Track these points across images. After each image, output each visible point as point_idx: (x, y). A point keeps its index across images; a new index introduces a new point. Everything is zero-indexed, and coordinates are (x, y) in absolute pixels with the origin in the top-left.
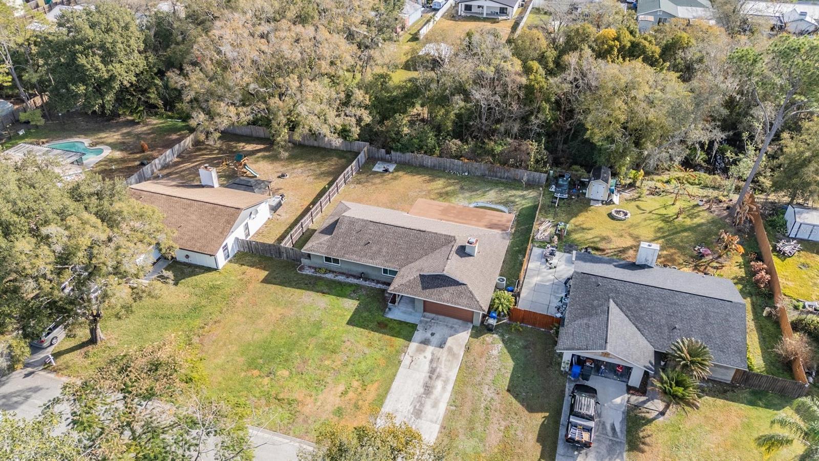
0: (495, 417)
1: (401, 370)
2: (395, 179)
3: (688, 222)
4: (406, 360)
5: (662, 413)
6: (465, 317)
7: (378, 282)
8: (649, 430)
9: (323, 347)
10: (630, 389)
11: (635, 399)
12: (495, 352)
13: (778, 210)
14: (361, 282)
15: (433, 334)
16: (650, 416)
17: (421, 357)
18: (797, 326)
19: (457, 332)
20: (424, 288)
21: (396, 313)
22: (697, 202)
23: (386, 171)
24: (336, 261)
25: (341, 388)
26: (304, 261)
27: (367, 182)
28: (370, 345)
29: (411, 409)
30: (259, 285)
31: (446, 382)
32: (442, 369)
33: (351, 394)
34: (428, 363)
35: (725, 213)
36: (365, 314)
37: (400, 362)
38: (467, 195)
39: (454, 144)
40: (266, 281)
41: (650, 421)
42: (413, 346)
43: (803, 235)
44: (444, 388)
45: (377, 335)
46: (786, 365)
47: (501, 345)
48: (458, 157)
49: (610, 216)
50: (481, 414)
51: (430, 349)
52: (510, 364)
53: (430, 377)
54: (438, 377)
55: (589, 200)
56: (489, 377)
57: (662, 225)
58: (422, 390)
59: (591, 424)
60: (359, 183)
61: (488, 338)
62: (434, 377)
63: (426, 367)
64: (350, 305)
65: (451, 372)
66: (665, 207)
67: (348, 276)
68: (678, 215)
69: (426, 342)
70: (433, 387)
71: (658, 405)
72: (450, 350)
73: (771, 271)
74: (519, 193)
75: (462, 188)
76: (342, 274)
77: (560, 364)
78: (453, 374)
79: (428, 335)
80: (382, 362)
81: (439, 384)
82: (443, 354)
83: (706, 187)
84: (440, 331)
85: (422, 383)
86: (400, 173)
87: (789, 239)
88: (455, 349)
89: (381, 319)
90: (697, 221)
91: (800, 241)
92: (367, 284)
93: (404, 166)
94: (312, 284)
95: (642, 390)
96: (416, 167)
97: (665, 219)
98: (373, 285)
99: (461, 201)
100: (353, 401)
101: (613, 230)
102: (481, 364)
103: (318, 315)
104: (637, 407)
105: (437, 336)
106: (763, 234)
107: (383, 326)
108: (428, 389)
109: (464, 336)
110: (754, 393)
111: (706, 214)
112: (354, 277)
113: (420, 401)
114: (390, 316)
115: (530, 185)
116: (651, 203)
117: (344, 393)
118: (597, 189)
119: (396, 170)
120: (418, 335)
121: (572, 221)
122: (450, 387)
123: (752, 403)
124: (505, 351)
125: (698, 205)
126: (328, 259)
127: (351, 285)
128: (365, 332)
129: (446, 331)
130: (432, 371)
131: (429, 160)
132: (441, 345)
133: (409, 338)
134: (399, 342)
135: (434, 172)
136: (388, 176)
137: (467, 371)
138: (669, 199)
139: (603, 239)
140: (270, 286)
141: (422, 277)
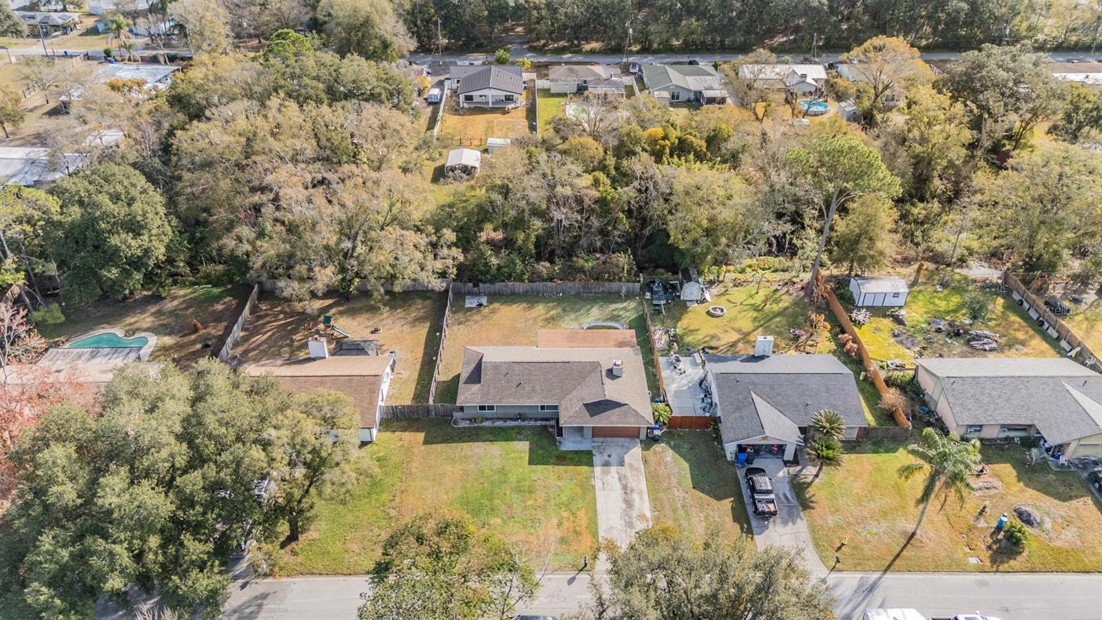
0: (693, 511)
1: (598, 493)
2: (494, 312)
3: (776, 308)
4: (598, 484)
5: (817, 476)
6: (631, 434)
7: (536, 420)
8: (810, 491)
9: (519, 490)
10: (786, 463)
11: (794, 470)
12: (669, 459)
13: (841, 284)
14: (519, 423)
15: (609, 456)
16: (809, 479)
17: (609, 478)
18: (889, 382)
19: (629, 449)
20: (592, 415)
21: (569, 444)
22: (775, 286)
23: (480, 305)
24: (491, 408)
25: (555, 521)
26: (457, 415)
27: (467, 320)
28: (559, 478)
29: (622, 522)
30: (423, 448)
31: (640, 493)
32: (632, 483)
33: (566, 524)
34: (618, 483)
35: (802, 294)
36: (541, 452)
37: (593, 487)
38: (573, 316)
39: (543, 267)
40: (426, 442)
41: (810, 484)
42: (598, 470)
43: (868, 303)
44: (641, 499)
45: (561, 468)
46: (889, 416)
47: (671, 452)
48: (551, 279)
49: (708, 313)
50: (681, 513)
51: (613, 469)
52: (686, 465)
53: (626, 493)
54: (632, 491)
55: (685, 302)
56: (674, 481)
57: (755, 314)
58: (624, 506)
59: (772, 496)
60: (460, 323)
61: (659, 448)
62: (629, 491)
63: (618, 486)
64: (522, 447)
65: (640, 484)
66: (751, 296)
67: (505, 420)
68: (765, 302)
69: (607, 464)
70: (633, 500)
71: (810, 471)
72: (631, 465)
73: (855, 340)
74: (620, 306)
75: (564, 310)
76: (499, 419)
77: (725, 456)
78: (643, 485)
79: (606, 457)
80: (578, 490)
81: (636, 497)
82: (625, 470)
83: (776, 271)
84: (615, 452)
85: (621, 501)
86: (496, 305)
87: (859, 309)
88: (635, 464)
89: (558, 453)
90: (783, 305)
91: (868, 308)
92: (526, 423)
93: (495, 297)
94: (474, 434)
95: (795, 462)
96: (507, 296)
97: (756, 309)
98: (532, 423)
99: (570, 323)
100: (571, 529)
101: (717, 327)
102: (661, 471)
103: (497, 463)
104: (796, 476)
105: (614, 456)
106: (838, 307)
107: (564, 459)
108: (629, 504)
109: (636, 451)
110: (874, 444)
111: (786, 297)
112: (512, 419)
113: (627, 515)
114: (563, 448)
115: (629, 296)
116: (738, 295)
117: (560, 525)
118: (690, 291)
119: (490, 302)
120: (597, 459)
121: (679, 325)
122: (646, 497)
123: (876, 452)
124: (677, 456)
125: (776, 290)
126: (482, 408)
127: (513, 428)
128: (550, 467)
129: (619, 450)
130: (625, 487)
131: (519, 287)
132: (621, 464)
133: (591, 464)
134: (584, 469)
135: (531, 298)
136: (486, 311)
137: (654, 480)
138: (752, 288)
139: (713, 337)
140: (434, 446)
141: (586, 405)
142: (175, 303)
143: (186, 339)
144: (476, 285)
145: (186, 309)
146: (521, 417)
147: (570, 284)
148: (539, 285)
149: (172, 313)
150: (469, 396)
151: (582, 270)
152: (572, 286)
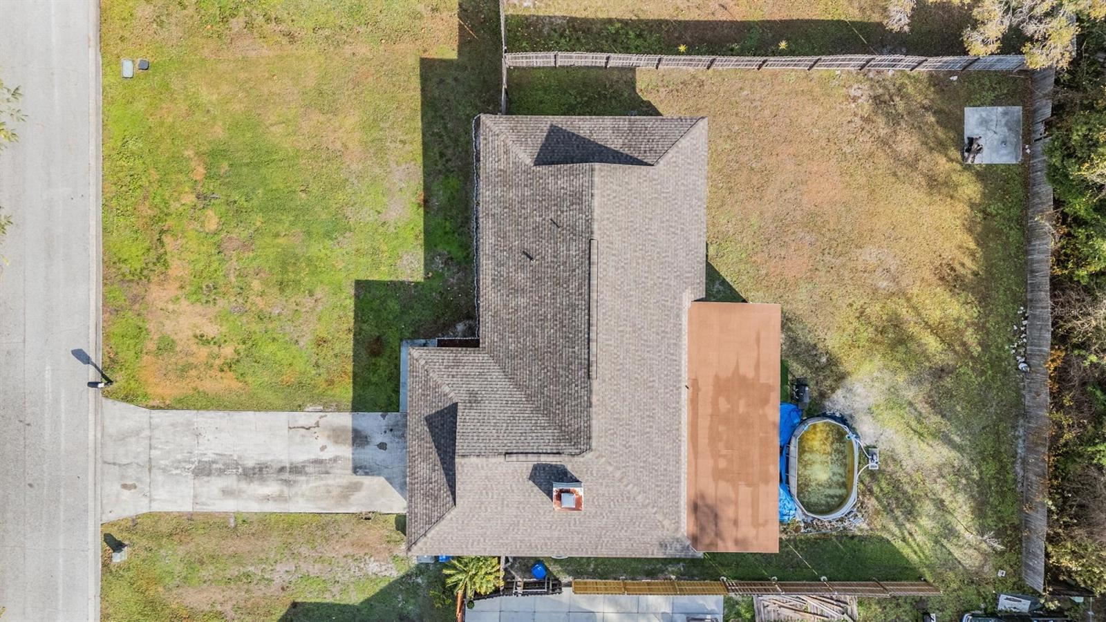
0: (237, 594)
1: (284, 417)
4: (303, 418)
9: (287, 261)
12: (373, 567)
15: (382, 446)
17: (322, 441)
19: (402, 488)
20: (429, 420)
25: (211, 330)
28: (321, 342)
29: (210, 456)
31: (280, 498)
32: (306, 485)
34: (312, 457)
37: (300, 408)
40: (429, 67)
42: (345, 420)
44: (267, 498)
45: (346, 345)
50: (233, 571)
51: (346, 451)
52: (355, 598)
53: (282, 469)
54: (287, 482)
56: (315, 569)
58: (250, 463)
62: (286, 476)
63: (300, 457)
69: (359, 438)
70: (263, 480)
72: (355, 488)
78: (300, 506)
79: (379, 439)
80: (289, 378)
81: (272, 488)
82: (343, 476)
84: (394, 459)
85: (263, 459)
86: (972, 192)
88: (358, 496)
89: (391, 336)
102: (336, 550)
103: (363, 217)
105: (381, 455)
107: (373, 350)
108: (257, 473)
109: (397, 504)
113: (227, 466)
114: (408, 351)
119: (984, 175)
120: (373, 422)
122: (270, 507)
124: (383, 585)
128: (350, 322)
129: (398, 468)
130: (297, 470)
132: (360, 469)
133: (358, 406)
134: (345, 391)
136: (942, 166)
140: (416, 82)
141: (453, 409)
147: (1043, 394)
148: (1041, 305)
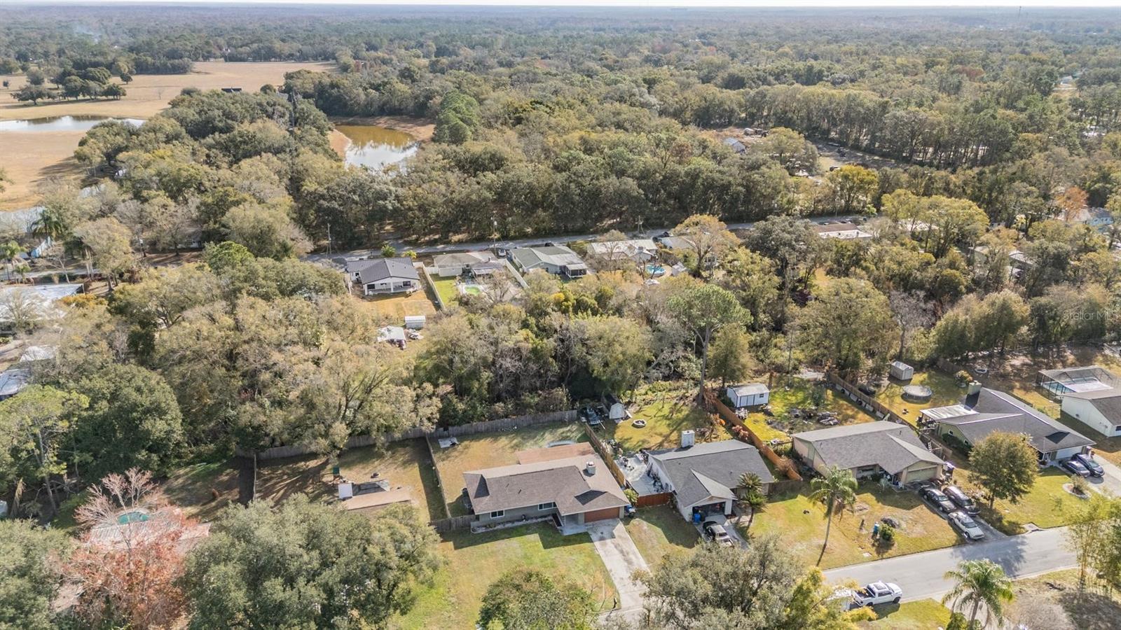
1: (604, 559)
2: (466, 447)
3: (680, 416)
4: (601, 553)
5: (751, 521)
6: (610, 515)
7: (536, 518)
8: (750, 531)
10: (727, 517)
11: (734, 520)
12: (645, 528)
13: (722, 392)
14: (524, 522)
15: (602, 533)
16: (747, 524)
17: (608, 547)
18: (779, 454)
19: (614, 526)
20: (583, 504)
21: (568, 530)
22: (675, 401)
23: (454, 444)
24: (501, 513)
26: (474, 524)
27: (448, 457)
28: (571, 554)
29: (629, 575)
30: (456, 552)
31: (634, 553)
32: (625, 548)
34: (615, 549)
35: (695, 404)
36: (549, 539)
37: (599, 555)
38: (532, 442)
39: (499, 407)
40: (456, 548)
41: (748, 527)
42: (597, 544)
43: (744, 404)
44: (637, 557)
45: (570, 547)
46: (784, 475)
47: (645, 523)
48: (507, 416)
49: (634, 425)
51: (608, 541)
52: (659, 530)
53: (624, 555)
54: (628, 553)
55: (613, 420)
56: (655, 541)
57: (668, 422)
58: (625, 563)
59: (727, 537)
60: (443, 460)
61: (635, 521)
62: (626, 554)
63: (616, 552)
64: (534, 539)
65: (631, 547)
66: (660, 410)
67: (512, 522)
68: (671, 412)
69: (602, 539)
70: (630, 559)
71: (745, 519)
72: (620, 537)
73: (745, 428)
74: (566, 429)
75: (523, 438)
76: (508, 522)
77: (684, 519)
78: (634, 548)
79: (600, 534)
80: (588, 560)
81: (631, 556)
82: (617, 540)
83: (670, 390)
84: (606, 530)
85: (622, 560)
86: (466, 443)
87: (739, 409)
88: (623, 535)
89: (563, 537)
90: (685, 413)
91: (746, 407)
92: (529, 522)
93: (463, 437)
94: (492, 535)
95: (733, 515)
96: (472, 435)
97: (666, 418)
98: (534, 521)
99: (530, 448)
101: (644, 434)
102: (643, 536)
103: (520, 552)
104: (737, 523)
105: (605, 533)
106: (726, 409)
107: (569, 541)
108: (628, 561)
109: (620, 528)
110: (781, 495)
111: (684, 408)
112: (518, 521)
113: (630, 569)
114: (565, 534)
115: (571, 421)
116: (650, 410)
118: (616, 411)
119: (461, 441)
120: (593, 537)
121: (616, 436)
122: (639, 555)
123: (783, 500)
124: (650, 524)
125: (676, 404)
126: (494, 514)
127: (521, 526)
128: (561, 548)
129: (607, 528)
130: (622, 552)
131: (482, 426)
132: (613, 536)
133: (591, 541)
134: (587, 545)
135: (494, 433)
136: (460, 448)
137: (639, 543)
138: (658, 404)
139: (644, 442)
140: (465, 549)
141: (577, 497)
142: (180, 481)
143: (208, 507)
144: (446, 429)
145: (194, 483)
146: (526, 518)
147: (523, 418)
148: (497, 422)
149: (183, 488)
150: (482, 506)
151: (529, 406)
152: (525, 419)
